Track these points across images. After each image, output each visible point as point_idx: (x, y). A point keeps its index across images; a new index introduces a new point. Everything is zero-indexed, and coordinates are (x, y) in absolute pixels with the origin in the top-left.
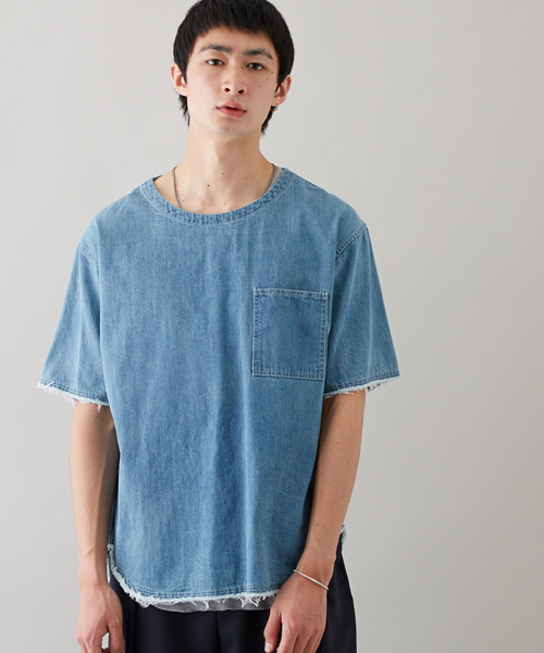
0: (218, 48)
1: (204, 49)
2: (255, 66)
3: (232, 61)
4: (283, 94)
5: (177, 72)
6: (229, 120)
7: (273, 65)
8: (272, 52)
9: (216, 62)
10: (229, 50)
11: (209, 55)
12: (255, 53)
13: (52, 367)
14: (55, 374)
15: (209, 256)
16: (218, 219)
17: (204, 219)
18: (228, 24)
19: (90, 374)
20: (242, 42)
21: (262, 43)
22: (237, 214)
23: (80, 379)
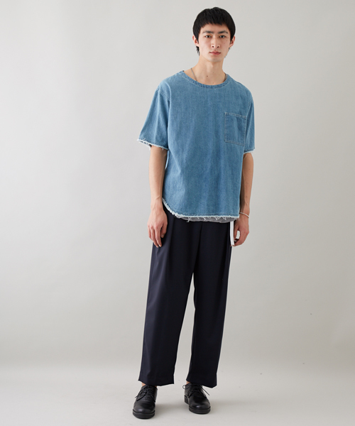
0: (209, 32)
1: (204, 32)
2: (222, 36)
3: (214, 36)
4: (232, 43)
5: (195, 39)
6: (215, 56)
7: (228, 35)
8: (228, 31)
9: (208, 36)
10: (213, 32)
11: (206, 34)
12: (222, 32)
13: (144, 134)
14: (145, 136)
15: (209, 99)
16: (212, 87)
17: (207, 87)
18: (211, 23)
19: (161, 137)
20: (217, 29)
21: (224, 28)
22: (218, 86)
23: (156, 138)
